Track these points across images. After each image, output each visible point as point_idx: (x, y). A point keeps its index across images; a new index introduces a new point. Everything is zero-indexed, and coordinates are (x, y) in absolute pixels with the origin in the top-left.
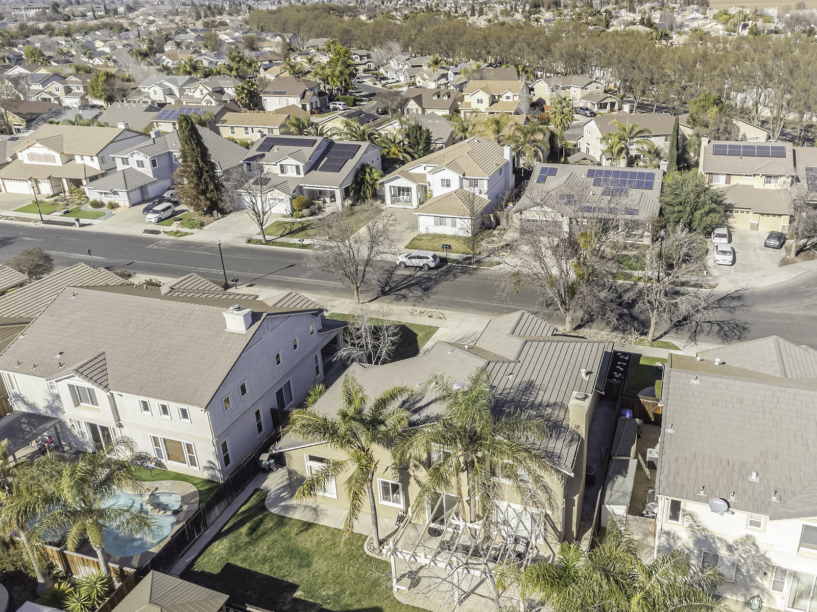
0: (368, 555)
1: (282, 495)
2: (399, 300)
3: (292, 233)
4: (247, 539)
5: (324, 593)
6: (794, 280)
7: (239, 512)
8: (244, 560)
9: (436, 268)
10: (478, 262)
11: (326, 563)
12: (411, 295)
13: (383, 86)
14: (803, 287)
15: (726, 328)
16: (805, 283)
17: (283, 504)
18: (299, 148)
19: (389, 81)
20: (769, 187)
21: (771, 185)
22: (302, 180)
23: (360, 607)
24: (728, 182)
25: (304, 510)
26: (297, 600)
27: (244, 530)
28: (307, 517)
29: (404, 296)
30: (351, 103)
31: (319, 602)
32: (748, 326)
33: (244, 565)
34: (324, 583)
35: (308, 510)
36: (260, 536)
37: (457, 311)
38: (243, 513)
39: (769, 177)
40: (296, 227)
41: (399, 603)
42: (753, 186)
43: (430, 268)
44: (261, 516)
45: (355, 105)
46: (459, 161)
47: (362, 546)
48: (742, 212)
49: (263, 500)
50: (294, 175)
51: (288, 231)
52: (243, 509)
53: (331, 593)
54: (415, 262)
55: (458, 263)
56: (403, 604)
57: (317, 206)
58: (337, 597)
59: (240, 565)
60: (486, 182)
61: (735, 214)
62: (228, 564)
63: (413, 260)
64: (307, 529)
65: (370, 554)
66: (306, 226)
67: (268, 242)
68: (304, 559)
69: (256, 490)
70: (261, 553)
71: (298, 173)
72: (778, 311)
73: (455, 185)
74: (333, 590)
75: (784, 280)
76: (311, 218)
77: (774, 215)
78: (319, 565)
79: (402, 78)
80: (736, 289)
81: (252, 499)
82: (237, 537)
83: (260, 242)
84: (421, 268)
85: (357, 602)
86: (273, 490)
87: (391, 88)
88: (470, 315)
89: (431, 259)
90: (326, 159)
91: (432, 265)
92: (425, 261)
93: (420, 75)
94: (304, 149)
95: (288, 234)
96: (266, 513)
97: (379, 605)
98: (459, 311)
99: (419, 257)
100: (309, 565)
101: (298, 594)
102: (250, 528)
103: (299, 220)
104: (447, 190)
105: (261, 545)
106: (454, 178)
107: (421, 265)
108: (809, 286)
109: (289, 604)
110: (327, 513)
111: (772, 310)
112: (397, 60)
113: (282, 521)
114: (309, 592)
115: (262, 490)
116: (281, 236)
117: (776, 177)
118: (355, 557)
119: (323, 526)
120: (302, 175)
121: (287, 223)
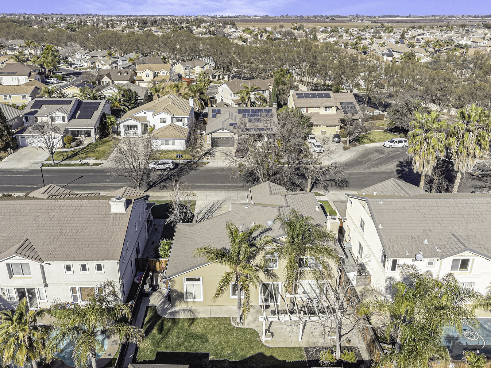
0: (237, 328)
1: (165, 307)
2: (162, 189)
3: (69, 158)
4: (161, 336)
5: (226, 353)
6: (353, 157)
7: (145, 322)
8: (167, 347)
9: (174, 169)
10: (196, 163)
11: (216, 337)
12: (167, 185)
13: (74, 68)
14: (359, 159)
15: (338, 182)
16: (359, 158)
17: (169, 311)
18: (61, 106)
19: (77, 66)
20: (326, 113)
21: (328, 111)
22: (67, 125)
23: (251, 355)
24: (307, 111)
25: (184, 312)
26: (212, 361)
27: (155, 331)
28: (189, 315)
29: (164, 187)
30: (61, 79)
31: (226, 359)
32: (347, 180)
33: (169, 350)
34: (222, 348)
35: (186, 312)
36: (168, 332)
37: (200, 191)
38: (148, 322)
39: (326, 108)
40: (70, 154)
41: (269, 347)
42: (319, 113)
43: (171, 169)
44: (160, 321)
45: (63, 80)
46: (168, 108)
47: (230, 323)
48: (317, 126)
49: (156, 312)
50: (61, 122)
51: (66, 157)
52: (146, 320)
53: (229, 352)
54: (161, 167)
55: (185, 165)
56: (272, 348)
57: (79, 140)
58: (234, 353)
59: (166, 351)
60: (186, 119)
61: (314, 127)
62: (158, 352)
63: (160, 165)
64: (193, 322)
65: (238, 326)
66: (77, 153)
67: (56, 165)
68: (203, 338)
69: (148, 308)
70: (174, 341)
71: (64, 121)
72: (356, 171)
73: (169, 122)
74: (230, 350)
75: (349, 157)
76: (77, 148)
77: (332, 126)
78: (213, 339)
79: (85, 64)
80: (331, 163)
81: (148, 313)
82: (154, 336)
83: (51, 165)
84: (165, 170)
85: (247, 353)
86: (158, 306)
87: (80, 70)
88: (208, 192)
89: (171, 164)
90: (79, 111)
91: (172, 167)
92: (167, 166)
93: (99, 62)
94: (65, 106)
95: (66, 159)
96: (162, 319)
97: (260, 351)
98: (201, 190)
99: (164, 164)
100: (207, 341)
101: (211, 358)
102: (158, 330)
103: (70, 150)
104: (164, 125)
105: (171, 337)
106: (168, 118)
107: (165, 168)
108: (362, 159)
109: (209, 364)
110: (199, 311)
111: (353, 171)
112: (80, 53)
113: (175, 321)
114: (216, 354)
115: (151, 307)
116: (63, 160)
117: (330, 107)
118: (231, 330)
119: (201, 318)
120: (67, 122)
121: (63, 152)
